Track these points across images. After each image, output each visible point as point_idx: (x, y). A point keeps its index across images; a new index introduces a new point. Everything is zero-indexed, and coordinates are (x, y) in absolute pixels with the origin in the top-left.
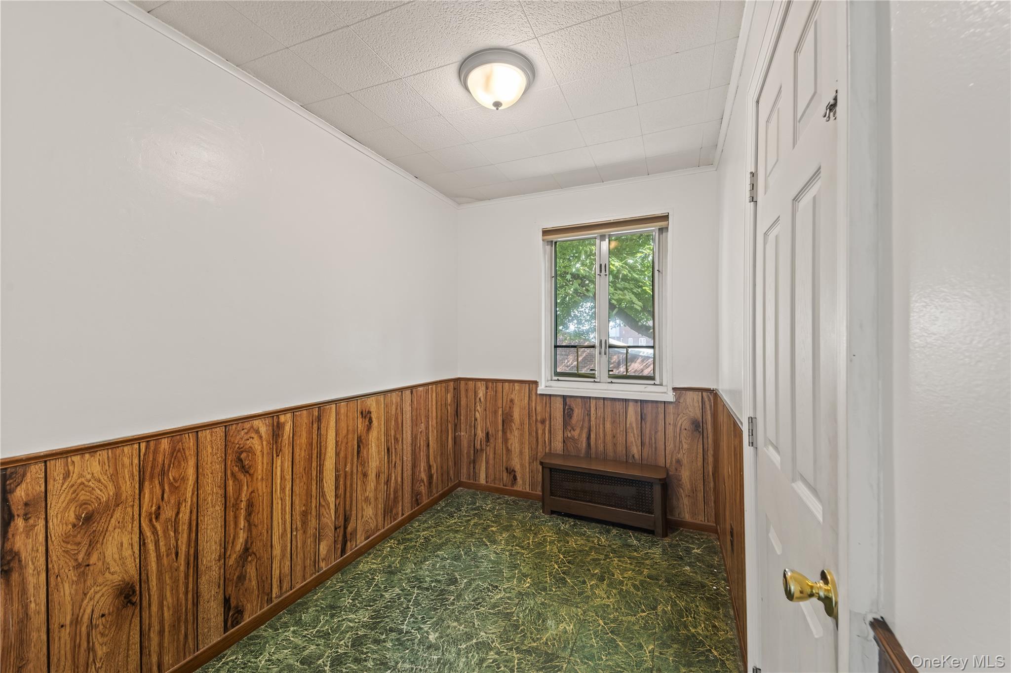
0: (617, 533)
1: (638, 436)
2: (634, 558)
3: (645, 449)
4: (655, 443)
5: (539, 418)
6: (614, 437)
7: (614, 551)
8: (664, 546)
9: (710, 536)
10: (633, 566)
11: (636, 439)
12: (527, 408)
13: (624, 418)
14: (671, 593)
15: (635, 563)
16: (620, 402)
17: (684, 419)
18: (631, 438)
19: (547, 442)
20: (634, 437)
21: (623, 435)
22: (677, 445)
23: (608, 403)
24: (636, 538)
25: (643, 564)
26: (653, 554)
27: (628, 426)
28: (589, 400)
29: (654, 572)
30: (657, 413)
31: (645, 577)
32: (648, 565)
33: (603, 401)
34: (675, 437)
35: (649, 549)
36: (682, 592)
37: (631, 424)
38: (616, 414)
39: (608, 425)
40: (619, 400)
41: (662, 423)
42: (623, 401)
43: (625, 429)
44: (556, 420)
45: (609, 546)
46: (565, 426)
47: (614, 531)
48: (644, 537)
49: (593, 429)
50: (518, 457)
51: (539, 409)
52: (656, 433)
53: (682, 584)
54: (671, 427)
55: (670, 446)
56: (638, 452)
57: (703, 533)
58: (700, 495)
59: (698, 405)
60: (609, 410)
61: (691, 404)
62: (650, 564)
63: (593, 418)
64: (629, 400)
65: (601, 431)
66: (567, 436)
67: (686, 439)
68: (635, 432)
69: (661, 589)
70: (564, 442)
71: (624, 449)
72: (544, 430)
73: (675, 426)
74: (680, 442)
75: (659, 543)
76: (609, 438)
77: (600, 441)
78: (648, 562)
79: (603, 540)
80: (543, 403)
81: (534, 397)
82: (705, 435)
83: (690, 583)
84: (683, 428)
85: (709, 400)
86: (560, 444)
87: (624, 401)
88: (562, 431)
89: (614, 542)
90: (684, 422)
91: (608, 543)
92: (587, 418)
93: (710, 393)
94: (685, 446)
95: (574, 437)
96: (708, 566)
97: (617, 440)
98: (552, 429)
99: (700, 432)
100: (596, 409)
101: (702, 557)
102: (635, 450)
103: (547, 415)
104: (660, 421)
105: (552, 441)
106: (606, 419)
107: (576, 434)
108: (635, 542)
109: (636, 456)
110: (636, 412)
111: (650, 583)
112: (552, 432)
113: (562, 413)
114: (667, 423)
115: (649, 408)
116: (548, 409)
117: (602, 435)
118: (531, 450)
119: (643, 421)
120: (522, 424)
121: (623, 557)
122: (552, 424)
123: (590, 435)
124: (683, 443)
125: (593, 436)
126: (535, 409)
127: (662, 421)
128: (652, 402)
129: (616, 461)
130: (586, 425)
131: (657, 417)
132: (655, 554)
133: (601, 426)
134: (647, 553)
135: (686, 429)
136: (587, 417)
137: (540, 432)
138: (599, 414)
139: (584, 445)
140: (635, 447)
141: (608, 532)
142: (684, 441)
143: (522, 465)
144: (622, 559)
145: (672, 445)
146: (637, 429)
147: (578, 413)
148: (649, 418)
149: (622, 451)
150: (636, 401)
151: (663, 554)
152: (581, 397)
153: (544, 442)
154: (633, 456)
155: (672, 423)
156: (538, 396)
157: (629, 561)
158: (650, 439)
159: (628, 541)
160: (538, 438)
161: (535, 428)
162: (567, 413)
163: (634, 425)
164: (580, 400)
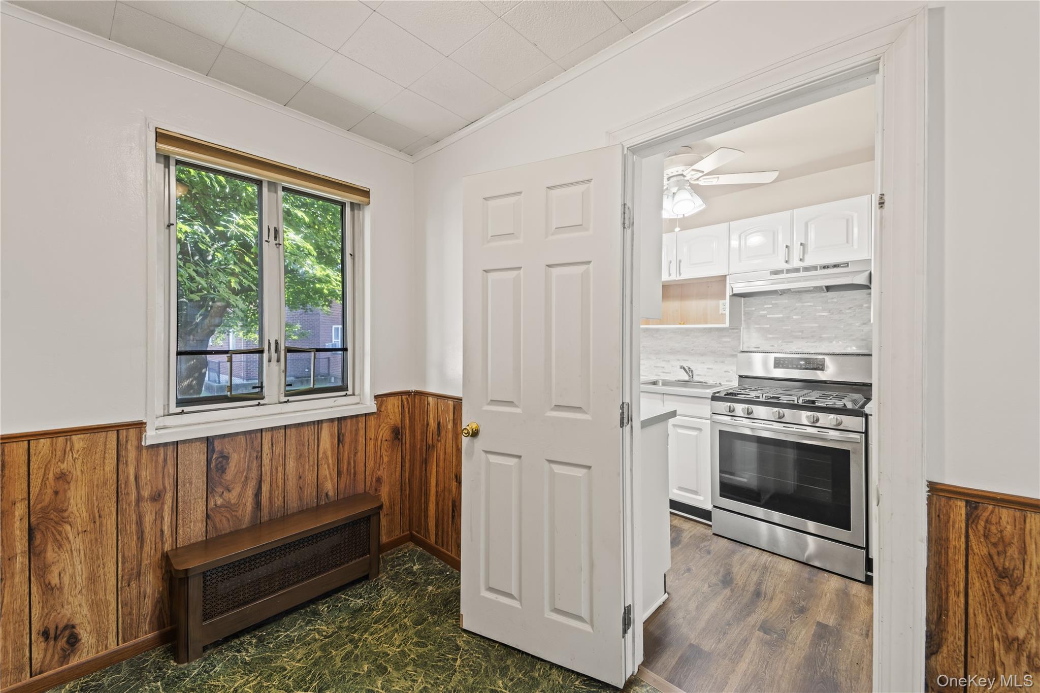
0: (328, 607)
1: (334, 465)
2: (380, 619)
3: (342, 481)
4: (355, 467)
5: (146, 493)
6: (300, 478)
7: (353, 629)
8: (388, 584)
9: (408, 546)
10: (390, 626)
11: (332, 470)
12: (112, 481)
13: (316, 446)
14: (449, 621)
15: (388, 622)
16: (309, 427)
17: (385, 429)
18: (325, 471)
19: (166, 532)
20: (329, 468)
21: (313, 470)
22: (378, 460)
23: (292, 433)
24: (355, 596)
25: (395, 616)
26: (389, 599)
27: (320, 456)
28: (259, 435)
29: (414, 616)
30: (357, 430)
31: (414, 628)
32: (400, 613)
33: (283, 431)
34: (376, 452)
35: (380, 596)
36: (454, 612)
37: (325, 453)
38: (303, 445)
39: (291, 464)
40: (308, 424)
41: (362, 440)
42: (314, 424)
43: (316, 462)
44: (191, 483)
45: (340, 628)
46: (210, 490)
47: (323, 608)
48: (360, 589)
49: (267, 479)
50: (84, 591)
51: (145, 474)
52: (356, 454)
53: (445, 606)
54: (372, 442)
55: (371, 464)
56: (333, 487)
57: (400, 547)
58: (397, 508)
59: (398, 410)
60: (293, 442)
61: (392, 410)
62: (401, 611)
63: (266, 461)
64: (322, 421)
65: (280, 475)
66: (215, 505)
67: (386, 451)
68: (330, 461)
69: (439, 626)
70: (208, 516)
71: (315, 490)
72: (159, 516)
73: (376, 439)
74: (381, 456)
75: (380, 584)
76: (292, 483)
77: (278, 494)
78: (396, 611)
79: (325, 628)
80: (157, 461)
81: (132, 454)
82: (404, 441)
83: (448, 599)
84: (384, 439)
85: (408, 403)
86: (200, 525)
87: (316, 423)
88: (204, 499)
89: (339, 620)
90: (385, 432)
91: (334, 627)
92: (255, 464)
93: (409, 395)
94: (386, 459)
95: (229, 502)
96: (439, 574)
97: (304, 480)
98: (180, 504)
99: (399, 439)
100: (272, 445)
101: (426, 569)
102: (329, 487)
103: (169, 483)
104: (360, 439)
105: (180, 526)
106: (288, 455)
107: (233, 496)
108: (358, 601)
109: (331, 493)
110: (332, 435)
111: (425, 629)
112: (180, 509)
113: (205, 468)
114: (368, 438)
115: (348, 426)
116: (171, 469)
117: (280, 482)
118: (123, 563)
119: (341, 445)
120: (96, 518)
121: (369, 626)
122: (180, 494)
123: (260, 488)
124: (384, 456)
125: (265, 488)
126: (136, 478)
127: (362, 438)
128: (352, 417)
129: (304, 512)
130: (254, 474)
131: (357, 434)
132: (392, 598)
133: (280, 469)
134: (384, 603)
135: (386, 440)
136: (255, 462)
137: (148, 519)
138: (277, 451)
139: (249, 507)
140: (329, 481)
141: (316, 613)
142: (384, 452)
143: (96, 606)
144: (372, 630)
145: (372, 464)
146: (332, 457)
147: (237, 460)
148: (347, 439)
149: (311, 493)
150: (331, 420)
151: (398, 592)
152: (245, 433)
153: (159, 534)
154: (327, 494)
155: (373, 438)
156: (144, 451)
157: (380, 626)
158: (349, 463)
159: (351, 605)
160: (142, 532)
161: (134, 517)
162: (216, 465)
163: (329, 453)
164: (242, 438)
